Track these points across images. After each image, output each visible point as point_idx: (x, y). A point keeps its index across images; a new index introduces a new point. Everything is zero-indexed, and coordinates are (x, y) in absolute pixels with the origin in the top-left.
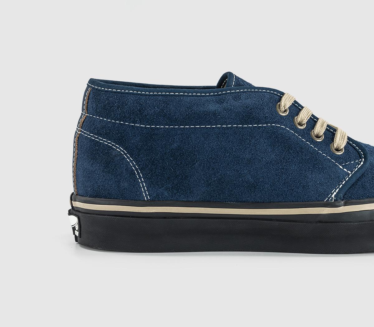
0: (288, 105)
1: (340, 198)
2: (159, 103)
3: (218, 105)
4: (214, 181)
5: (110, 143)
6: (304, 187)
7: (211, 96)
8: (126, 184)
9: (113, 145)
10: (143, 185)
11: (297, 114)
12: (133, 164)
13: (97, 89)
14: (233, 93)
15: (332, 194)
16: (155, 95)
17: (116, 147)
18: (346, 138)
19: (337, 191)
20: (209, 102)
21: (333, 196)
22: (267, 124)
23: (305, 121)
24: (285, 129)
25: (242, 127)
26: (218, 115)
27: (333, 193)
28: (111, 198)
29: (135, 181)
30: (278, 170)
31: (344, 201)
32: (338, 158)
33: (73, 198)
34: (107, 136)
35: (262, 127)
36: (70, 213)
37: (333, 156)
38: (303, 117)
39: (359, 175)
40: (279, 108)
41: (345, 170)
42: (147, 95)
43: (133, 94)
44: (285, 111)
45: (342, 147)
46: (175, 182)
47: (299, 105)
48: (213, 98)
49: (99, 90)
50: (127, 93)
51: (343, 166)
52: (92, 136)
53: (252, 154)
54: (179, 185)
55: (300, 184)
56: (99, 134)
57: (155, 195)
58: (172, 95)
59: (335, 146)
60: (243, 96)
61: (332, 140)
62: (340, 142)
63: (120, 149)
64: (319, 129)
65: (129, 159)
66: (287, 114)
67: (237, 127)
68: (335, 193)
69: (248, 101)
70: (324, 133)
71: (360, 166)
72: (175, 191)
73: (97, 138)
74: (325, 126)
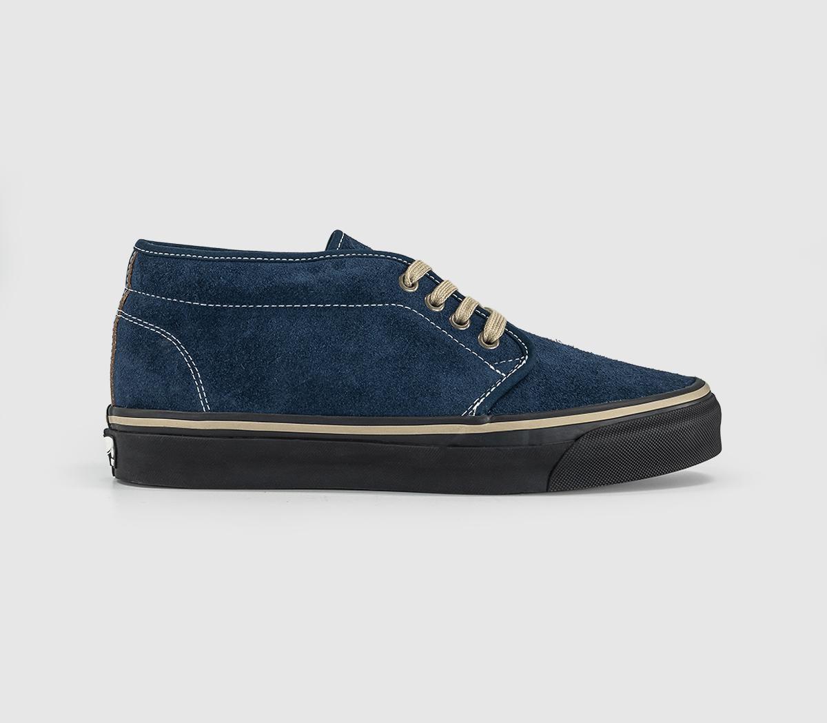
0: (417, 278)
1: (485, 412)
2: (227, 272)
3: (311, 275)
4: (302, 384)
5: (158, 330)
6: (433, 395)
7: (302, 262)
8: (177, 389)
9: (162, 332)
10: (201, 389)
11: (432, 291)
12: (188, 359)
13: (144, 253)
14: (334, 258)
15: (474, 405)
16: (223, 260)
17: (167, 335)
18: (504, 324)
19: (482, 401)
20: (299, 270)
21: (475, 408)
22: (384, 304)
23: (443, 300)
24: (410, 311)
25: (347, 307)
26: (310, 290)
27: (476, 403)
28: (156, 409)
29: (189, 383)
30: (396, 370)
31: (491, 416)
32: (488, 355)
33: (109, 412)
34: (153, 319)
35: (377, 307)
36: (106, 433)
37: (481, 351)
38: (440, 295)
39: (517, 379)
40: (404, 282)
41: (498, 371)
42: (210, 260)
43: (191, 259)
44: (413, 285)
45: (496, 338)
46: (247, 385)
47: (437, 277)
48: (305, 265)
49: (147, 254)
50: (183, 258)
51: (495, 366)
52: (134, 320)
53: (360, 347)
54: (252, 390)
55: (428, 390)
56: (144, 317)
57: (217, 404)
58: (246, 261)
59: (486, 337)
60: (349, 263)
61: (481, 329)
62: (493, 331)
63: (172, 338)
64: (463, 313)
65: (183, 352)
66: (416, 289)
67: (339, 307)
68: (478, 404)
69: (355, 270)
70: (470, 318)
71: (520, 366)
72: (247, 399)
73: (142, 323)
74: (473, 308)
